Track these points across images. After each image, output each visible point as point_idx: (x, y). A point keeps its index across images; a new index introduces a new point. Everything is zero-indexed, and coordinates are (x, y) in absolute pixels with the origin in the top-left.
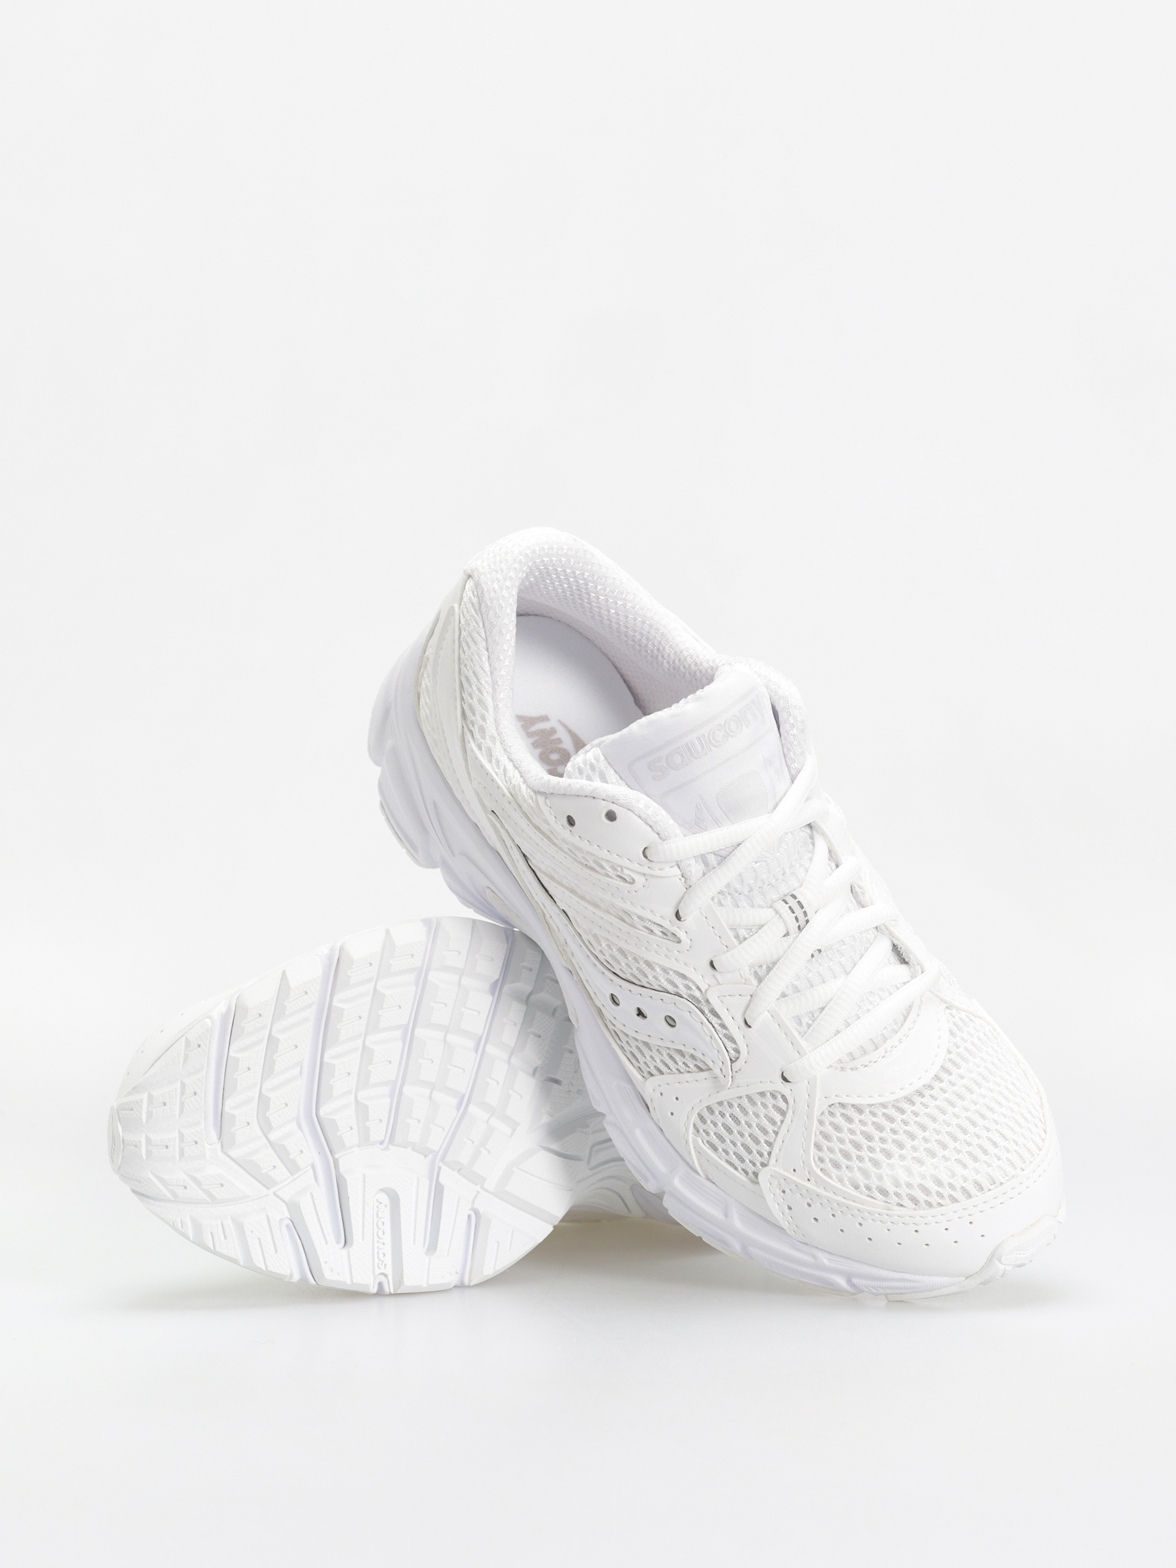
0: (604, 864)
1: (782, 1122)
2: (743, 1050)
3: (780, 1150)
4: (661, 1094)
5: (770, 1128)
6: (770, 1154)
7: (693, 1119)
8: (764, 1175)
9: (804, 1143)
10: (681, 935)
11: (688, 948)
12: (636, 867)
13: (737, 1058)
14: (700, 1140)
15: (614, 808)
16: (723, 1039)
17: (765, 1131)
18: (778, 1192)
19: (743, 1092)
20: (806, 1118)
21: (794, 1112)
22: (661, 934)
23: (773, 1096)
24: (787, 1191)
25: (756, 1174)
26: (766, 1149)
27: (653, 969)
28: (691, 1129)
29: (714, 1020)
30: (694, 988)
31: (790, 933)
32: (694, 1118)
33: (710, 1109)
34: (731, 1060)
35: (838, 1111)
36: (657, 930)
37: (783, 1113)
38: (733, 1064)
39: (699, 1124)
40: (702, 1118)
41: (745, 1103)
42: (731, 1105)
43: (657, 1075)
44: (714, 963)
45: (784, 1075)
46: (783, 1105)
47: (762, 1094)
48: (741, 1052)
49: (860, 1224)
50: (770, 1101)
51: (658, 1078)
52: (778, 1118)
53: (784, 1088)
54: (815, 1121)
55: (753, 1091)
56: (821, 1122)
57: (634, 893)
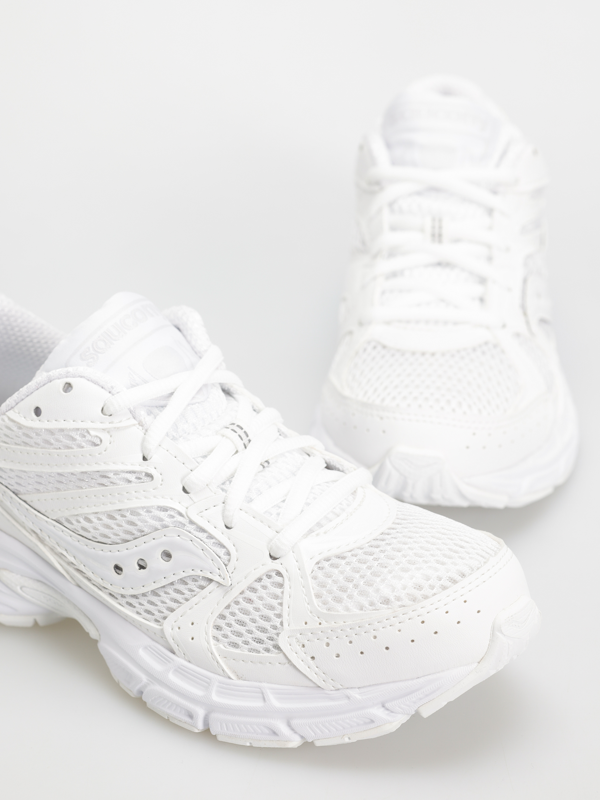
0: (73, 434)
1: (282, 593)
2: (232, 550)
3: (288, 615)
4: (179, 628)
5: (275, 602)
6: (282, 624)
7: (210, 631)
8: (282, 642)
9: (306, 598)
10: (152, 471)
11: (161, 482)
12: (99, 425)
13: (229, 561)
14: (221, 646)
15: (69, 380)
16: (212, 547)
17: (272, 608)
18: (299, 648)
19: (243, 586)
20: (301, 579)
21: (289, 580)
22: (136, 480)
23: (269, 577)
24: (306, 643)
25: (277, 647)
26: (277, 621)
27: (138, 514)
28: (212, 642)
29: (200, 535)
30: (176, 515)
31: (239, 450)
32: (212, 631)
33: (222, 617)
34: (225, 564)
35: (326, 564)
36: (132, 477)
37: (281, 586)
38: (227, 567)
39: (218, 634)
40: (218, 628)
41: (249, 594)
42: (237, 603)
43: (169, 615)
44: (186, 488)
45: (271, 554)
46: (279, 579)
47: (260, 580)
48: (231, 554)
49: (375, 637)
50: (266, 582)
51: (172, 617)
52: (278, 591)
53: (276, 565)
54: (310, 579)
55: (250, 580)
56: (315, 578)
57: (104, 452)
